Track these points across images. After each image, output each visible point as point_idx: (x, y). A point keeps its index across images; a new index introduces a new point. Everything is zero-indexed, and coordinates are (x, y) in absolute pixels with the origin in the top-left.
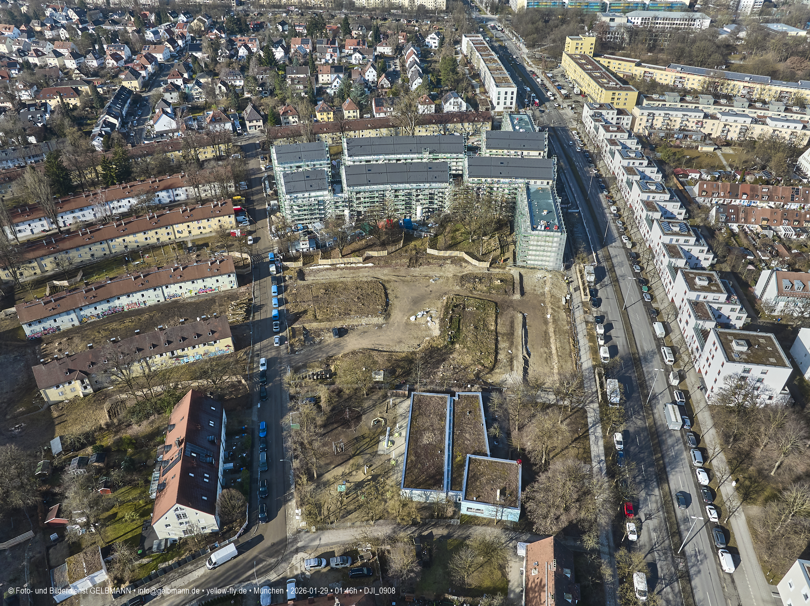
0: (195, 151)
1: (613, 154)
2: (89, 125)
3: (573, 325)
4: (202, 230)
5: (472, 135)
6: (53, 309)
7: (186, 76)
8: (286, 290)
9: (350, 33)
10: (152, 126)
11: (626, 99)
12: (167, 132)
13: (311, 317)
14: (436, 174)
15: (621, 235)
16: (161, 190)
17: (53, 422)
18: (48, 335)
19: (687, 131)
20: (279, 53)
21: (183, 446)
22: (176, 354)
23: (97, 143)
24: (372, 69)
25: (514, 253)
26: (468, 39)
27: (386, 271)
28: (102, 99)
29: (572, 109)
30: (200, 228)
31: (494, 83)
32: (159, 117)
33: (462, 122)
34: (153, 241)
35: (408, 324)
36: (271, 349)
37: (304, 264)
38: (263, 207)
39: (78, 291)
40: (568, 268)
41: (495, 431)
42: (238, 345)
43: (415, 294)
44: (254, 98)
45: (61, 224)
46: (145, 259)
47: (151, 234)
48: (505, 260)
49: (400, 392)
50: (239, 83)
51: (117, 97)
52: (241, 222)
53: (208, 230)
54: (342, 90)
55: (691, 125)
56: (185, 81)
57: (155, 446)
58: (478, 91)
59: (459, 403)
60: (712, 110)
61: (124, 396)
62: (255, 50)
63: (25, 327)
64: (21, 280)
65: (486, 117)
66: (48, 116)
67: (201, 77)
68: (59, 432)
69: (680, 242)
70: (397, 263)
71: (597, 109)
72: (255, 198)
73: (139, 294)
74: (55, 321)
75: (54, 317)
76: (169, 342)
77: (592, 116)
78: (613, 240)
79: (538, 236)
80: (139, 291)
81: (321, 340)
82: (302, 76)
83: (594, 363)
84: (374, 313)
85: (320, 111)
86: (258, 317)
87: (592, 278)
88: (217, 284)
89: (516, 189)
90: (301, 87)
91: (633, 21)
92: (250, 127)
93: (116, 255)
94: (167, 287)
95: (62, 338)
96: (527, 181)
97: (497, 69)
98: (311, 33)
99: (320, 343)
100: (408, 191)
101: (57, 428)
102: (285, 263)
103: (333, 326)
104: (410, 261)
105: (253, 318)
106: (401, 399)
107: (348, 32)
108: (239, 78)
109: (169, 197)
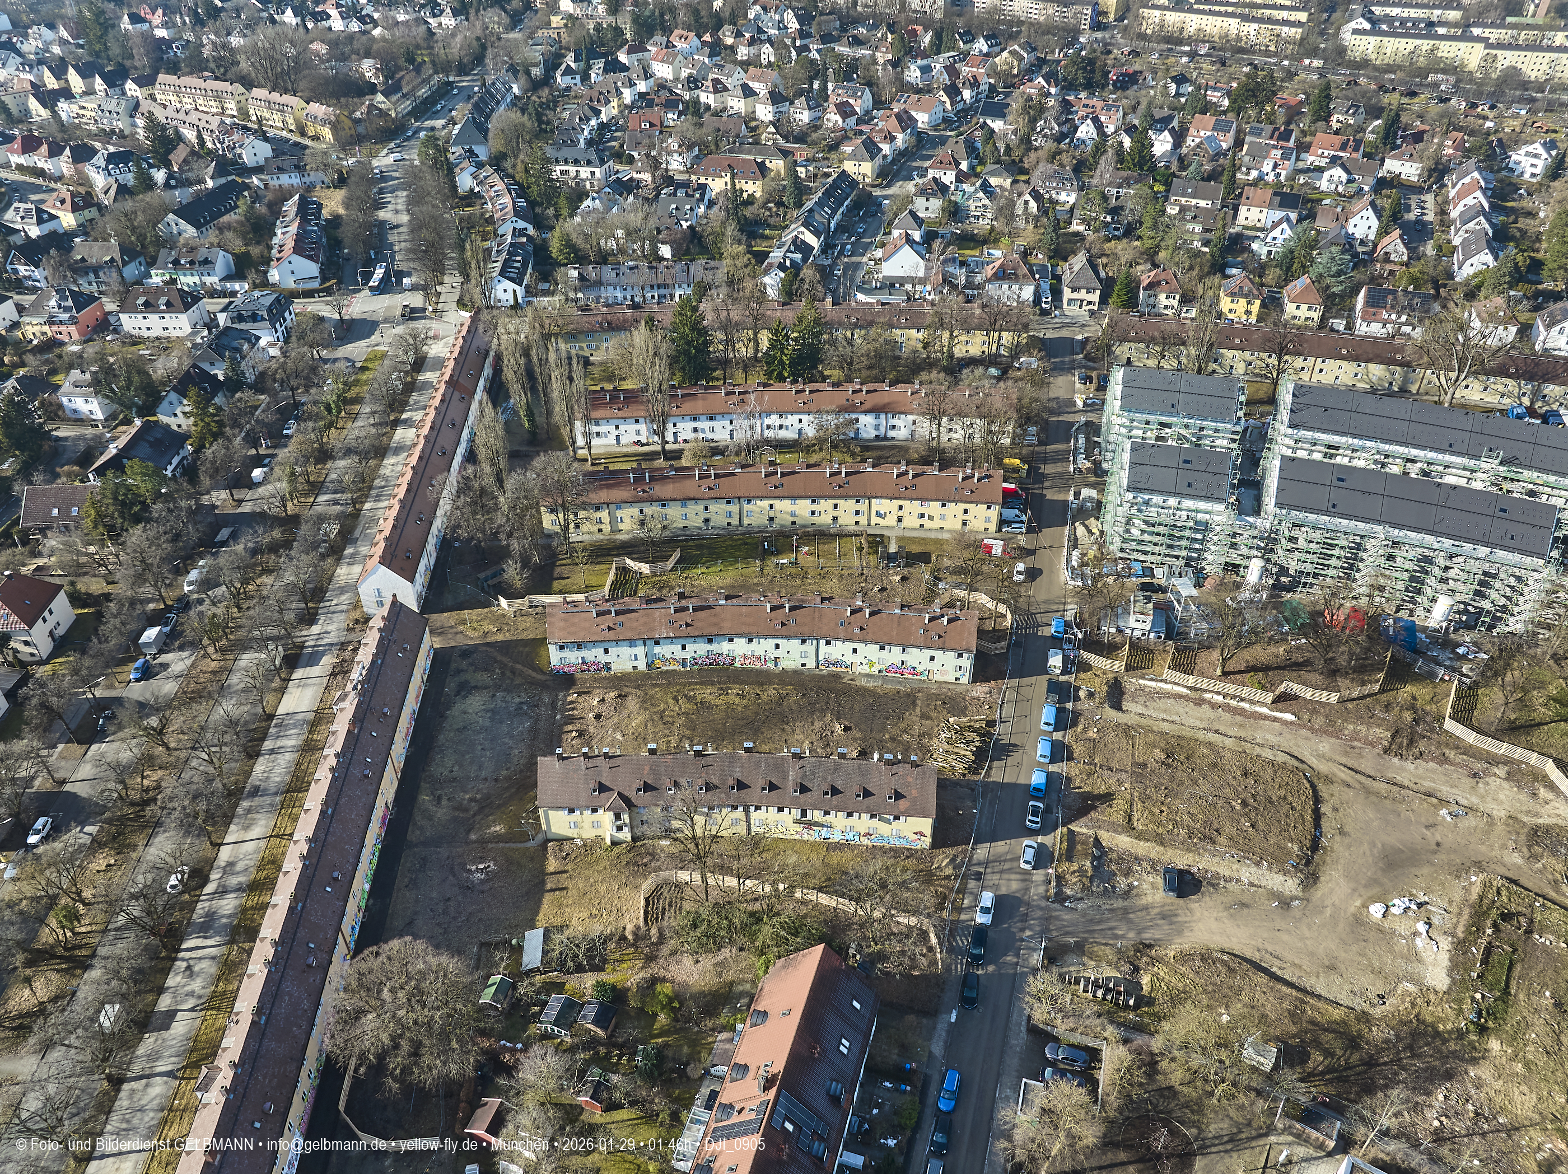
2: (767, 238)
4: (925, 521)
6: (610, 628)
7: (964, 166)
8: (1074, 724)
9: (1327, 119)
10: (878, 262)
12: (902, 281)
13: (1119, 819)
14: (1515, 529)
16: (866, 412)
17: (543, 883)
18: (586, 675)
20: (1162, 144)
21: (772, 1093)
22: (809, 817)
23: (772, 282)
24: (1370, 213)
27: (1326, 745)
28: (800, 191)
30: (922, 516)
32: (897, 249)
34: (824, 519)
35: (1359, 921)
36: (1010, 870)
37: (1129, 668)
38: (1061, 497)
39: (662, 604)
42: (941, 838)
43: (1393, 839)
44: (1091, 236)
45: (669, 438)
46: (801, 557)
47: (825, 505)
49: (1314, 1134)
50: (1068, 197)
51: (827, 194)
52: (1009, 523)
53: (936, 524)
54: (1292, 252)
56: (960, 179)
61: (684, 876)
62: (1110, 129)
63: (552, 649)
64: (574, 537)
66: (702, 209)
67: (993, 173)
68: (547, 912)
70: (1356, 732)
72: (1049, 469)
73: (772, 642)
74: (606, 651)
75: (606, 645)
80: (774, 636)
81: (1131, 887)
82: (1203, 203)
84: (1277, 860)
85: (1233, 294)
86: (1000, 773)
88: (930, 666)
90: (1198, 228)
92: (1070, 301)
93: (749, 532)
94: (828, 643)
95: (609, 688)
98: (1237, 107)
99: (1127, 894)
100: (1427, 553)
101: (547, 899)
102: (1085, 655)
103: (1166, 858)
104: (1394, 736)
105: (988, 774)
106: (1312, 1152)
107: (1323, 115)
108: (1068, 186)
109: (877, 427)
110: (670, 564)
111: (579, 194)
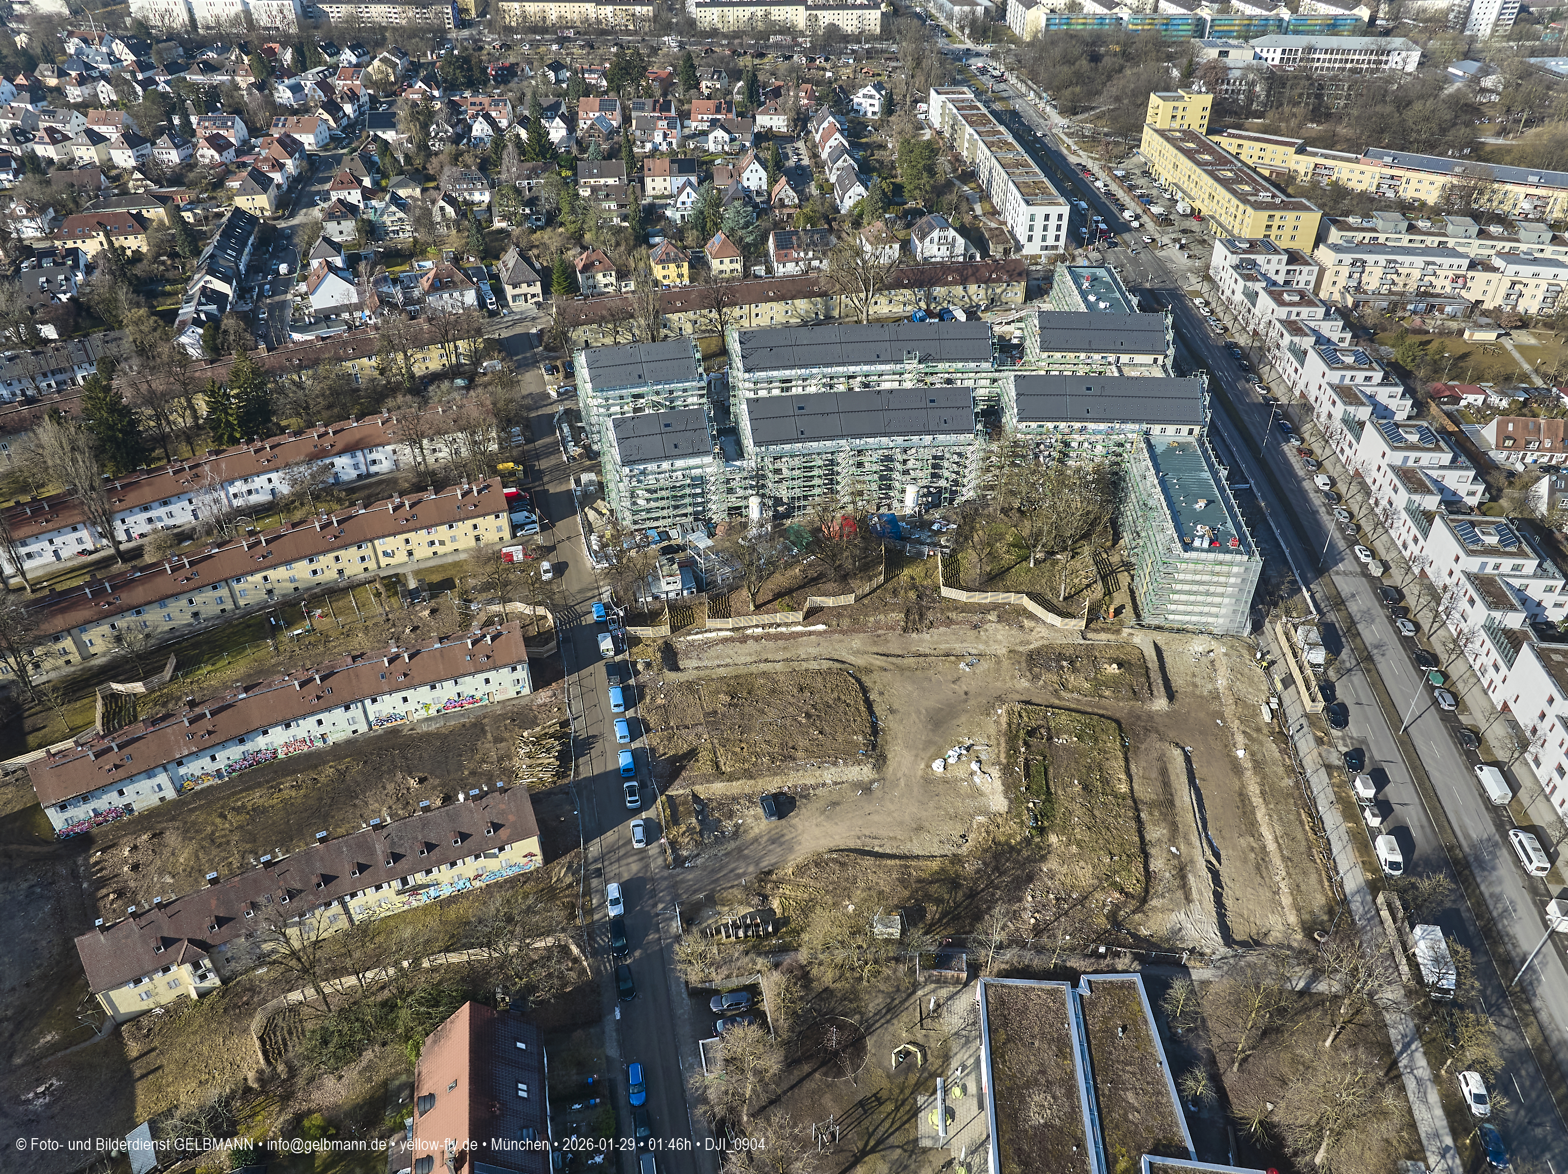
0: (407, 358)
1: (1301, 355)
2: (169, 294)
3: (1297, 771)
4: (437, 548)
5: (987, 309)
6: (117, 767)
7: (367, 182)
8: (642, 697)
9: (697, 86)
10: (304, 296)
11: (1296, 228)
12: (337, 310)
13: (708, 769)
14: (945, 415)
15: (1352, 543)
16: (340, 454)
17: (130, 1072)
18: (105, 827)
19: (1432, 295)
20: (557, 131)
22: (411, 882)
23: (191, 341)
24: (757, 165)
25: (1132, 592)
26: (943, 97)
27: (857, 642)
28: (194, 237)
29: (1182, 247)
30: (432, 543)
31: (1018, 195)
32: (321, 280)
33: (964, 282)
34: (330, 575)
35: (928, 781)
36: (626, 855)
37: (674, 629)
38: (563, 488)
39: (173, 720)
40: (1257, 627)
41: (1199, 1085)
42: (551, 852)
43: (931, 702)
44: (516, 231)
45: (121, 536)
46: (316, 622)
47: (325, 561)
48: (1118, 611)
49: (949, 973)
50: (482, 197)
51: (227, 234)
52: (521, 527)
53: (449, 547)
54: (702, 212)
55: (1442, 284)
56: (367, 195)
58: (978, 209)
59: (1093, 1004)
60: (1476, 248)
61: (295, 996)
62: (504, 123)
63: (52, 814)
64: (37, 679)
65: (1015, 272)
66: (80, 277)
67: (399, 185)
68: (146, 1102)
70: (877, 622)
71: (1245, 252)
72: (544, 464)
73: (312, 720)
74: (121, 793)
75: (119, 786)
76: (397, 857)
77: (1236, 268)
78: (1336, 557)
79: (1196, 562)
80: (313, 713)
81: (737, 826)
82: (611, 181)
83: (1369, 876)
84: (848, 755)
85: (661, 261)
86: (588, 768)
87: (1319, 656)
88: (487, 689)
89: (1121, 445)
90: (613, 206)
91: (1264, 55)
92: (515, 298)
93: (249, 612)
94: (374, 701)
95: (138, 833)
96: (1145, 426)
97: (1018, 165)
98: (615, 86)
99: (736, 834)
100: (886, 452)
101: (141, 1088)
102: (631, 629)
103: (759, 788)
104: (907, 616)
105: (577, 773)
106: (952, 989)
107: (693, 84)
108: (479, 186)
109: (356, 466)
110: (167, 673)
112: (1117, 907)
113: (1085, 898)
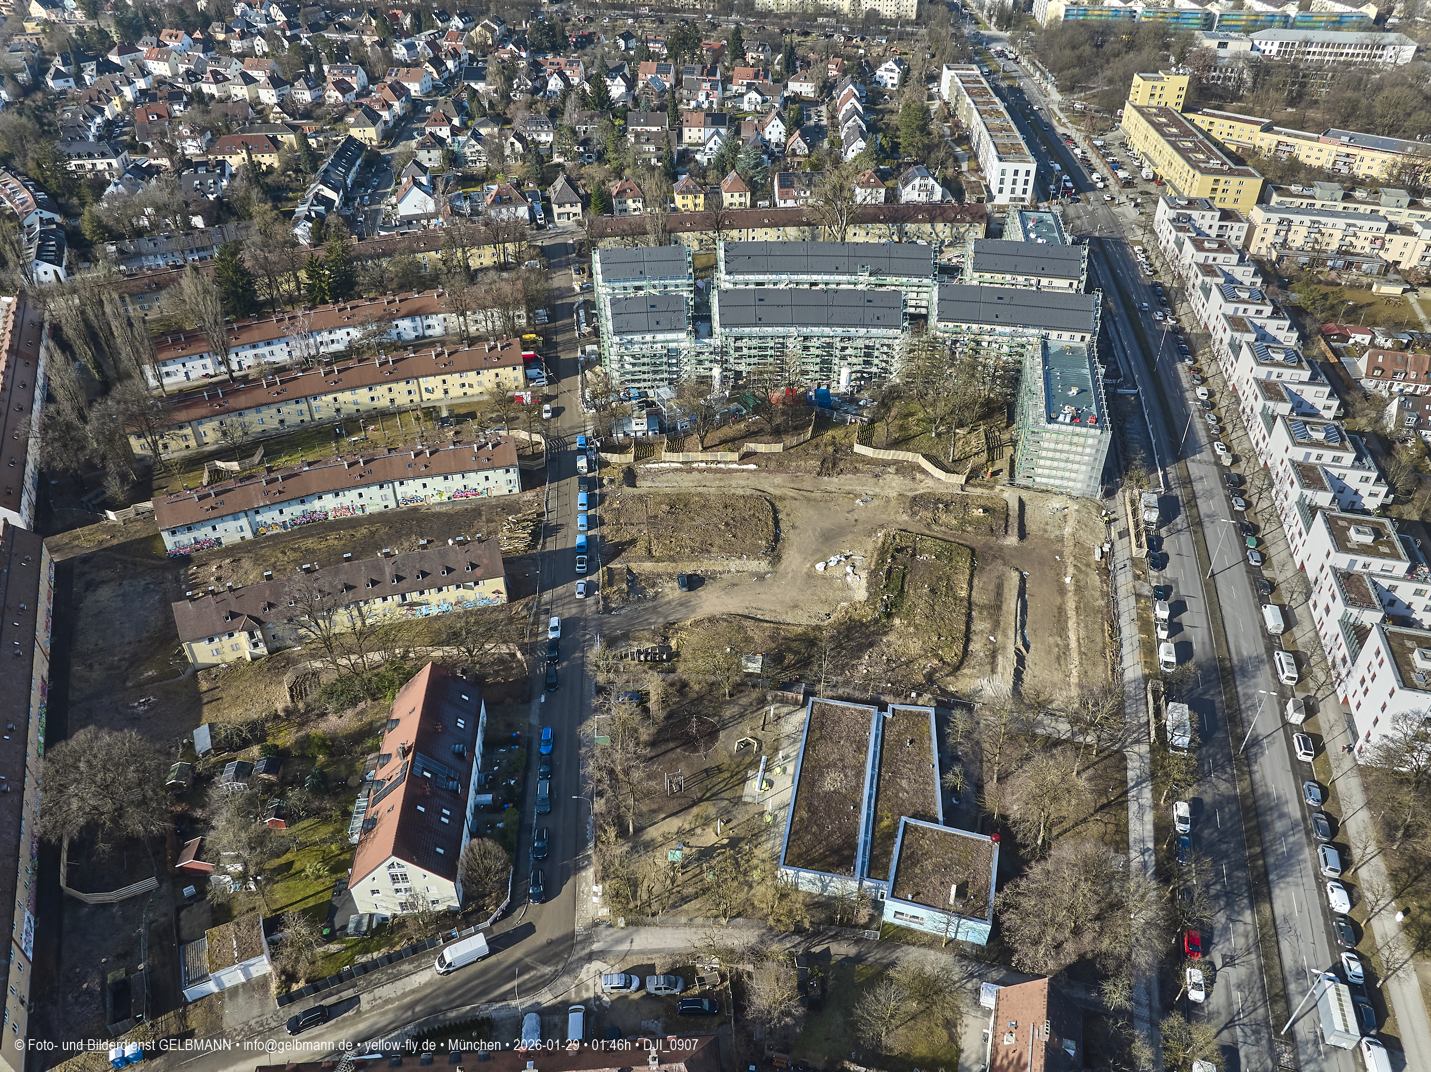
0: (464, 252)
1: (1207, 291)
2: (291, 200)
3: (1112, 599)
4: (466, 389)
5: (950, 245)
6: (213, 508)
7: (456, 122)
8: (602, 501)
9: (743, 55)
10: (394, 207)
11: (1239, 192)
12: (418, 218)
13: (643, 552)
14: (879, 312)
15: (1212, 439)
16: (403, 317)
17: (200, 699)
18: (201, 552)
19: (1352, 254)
20: (617, 89)
21: (410, 757)
22: (409, 599)
23: (302, 232)
24: (778, 122)
25: (1012, 462)
26: (953, 72)
27: (779, 479)
28: (314, 158)
29: (1136, 205)
30: (463, 385)
31: (994, 152)
32: (407, 192)
33: (932, 221)
34: (384, 403)
35: (811, 576)
36: (569, 603)
37: (636, 458)
38: (572, 356)
39: (255, 480)
40: (1109, 494)
41: (955, 778)
42: (514, 592)
43: (827, 524)
44: (569, 164)
45: (235, 366)
46: (369, 433)
47: (381, 390)
48: (994, 474)
49: (790, 695)
50: (546, 137)
51: (340, 155)
52: (533, 380)
53: (477, 390)
54: (723, 156)
55: (1362, 245)
56: (455, 132)
57: (363, 754)
58: (965, 166)
59: (892, 723)
60: (1404, 217)
61: (318, 664)
62: (576, 81)
63: (165, 535)
64: (164, 457)
65: (978, 215)
66: (225, 183)
67: (482, 125)
68: (208, 714)
69: (1325, 460)
70: (798, 467)
71: (1182, 207)
72: (560, 338)
73: (355, 493)
74: (214, 528)
75: (213, 522)
76: (400, 579)
77: (1172, 221)
78: (1195, 448)
79: (1058, 433)
80: (356, 487)
81: (657, 593)
82: (654, 129)
83: (1147, 671)
84: (753, 553)
85: (682, 192)
86: (552, 545)
87: (1154, 516)
88: (487, 484)
89: (1023, 346)
90: (652, 148)
91: (1262, 47)
92: (559, 215)
93: (321, 424)
94: (402, 484)
95: (224, 558)
96: (1044, 332)
97: (1002, 129)
98: (674, 54)
99: (655, 597)
100: (828, 340)
101: (206, 710)
102: (603, 455)
103: (679, 570)
104: (823, 464)
105: (543, 547)
106: (791, 708)
107: (740, 54)
108: (546, 128)
109: (415, 329)
111: (99, 184)
112: (934, 670)
113: (910, 662)
